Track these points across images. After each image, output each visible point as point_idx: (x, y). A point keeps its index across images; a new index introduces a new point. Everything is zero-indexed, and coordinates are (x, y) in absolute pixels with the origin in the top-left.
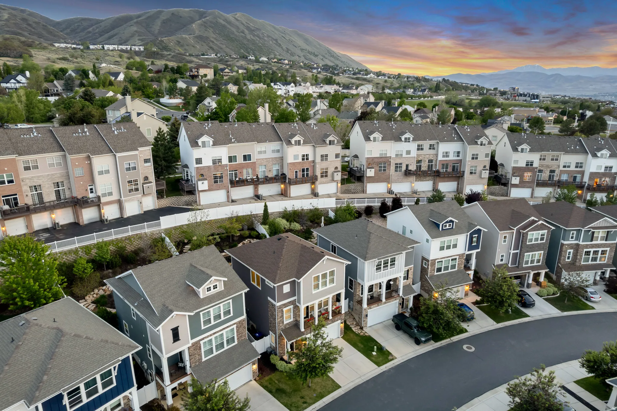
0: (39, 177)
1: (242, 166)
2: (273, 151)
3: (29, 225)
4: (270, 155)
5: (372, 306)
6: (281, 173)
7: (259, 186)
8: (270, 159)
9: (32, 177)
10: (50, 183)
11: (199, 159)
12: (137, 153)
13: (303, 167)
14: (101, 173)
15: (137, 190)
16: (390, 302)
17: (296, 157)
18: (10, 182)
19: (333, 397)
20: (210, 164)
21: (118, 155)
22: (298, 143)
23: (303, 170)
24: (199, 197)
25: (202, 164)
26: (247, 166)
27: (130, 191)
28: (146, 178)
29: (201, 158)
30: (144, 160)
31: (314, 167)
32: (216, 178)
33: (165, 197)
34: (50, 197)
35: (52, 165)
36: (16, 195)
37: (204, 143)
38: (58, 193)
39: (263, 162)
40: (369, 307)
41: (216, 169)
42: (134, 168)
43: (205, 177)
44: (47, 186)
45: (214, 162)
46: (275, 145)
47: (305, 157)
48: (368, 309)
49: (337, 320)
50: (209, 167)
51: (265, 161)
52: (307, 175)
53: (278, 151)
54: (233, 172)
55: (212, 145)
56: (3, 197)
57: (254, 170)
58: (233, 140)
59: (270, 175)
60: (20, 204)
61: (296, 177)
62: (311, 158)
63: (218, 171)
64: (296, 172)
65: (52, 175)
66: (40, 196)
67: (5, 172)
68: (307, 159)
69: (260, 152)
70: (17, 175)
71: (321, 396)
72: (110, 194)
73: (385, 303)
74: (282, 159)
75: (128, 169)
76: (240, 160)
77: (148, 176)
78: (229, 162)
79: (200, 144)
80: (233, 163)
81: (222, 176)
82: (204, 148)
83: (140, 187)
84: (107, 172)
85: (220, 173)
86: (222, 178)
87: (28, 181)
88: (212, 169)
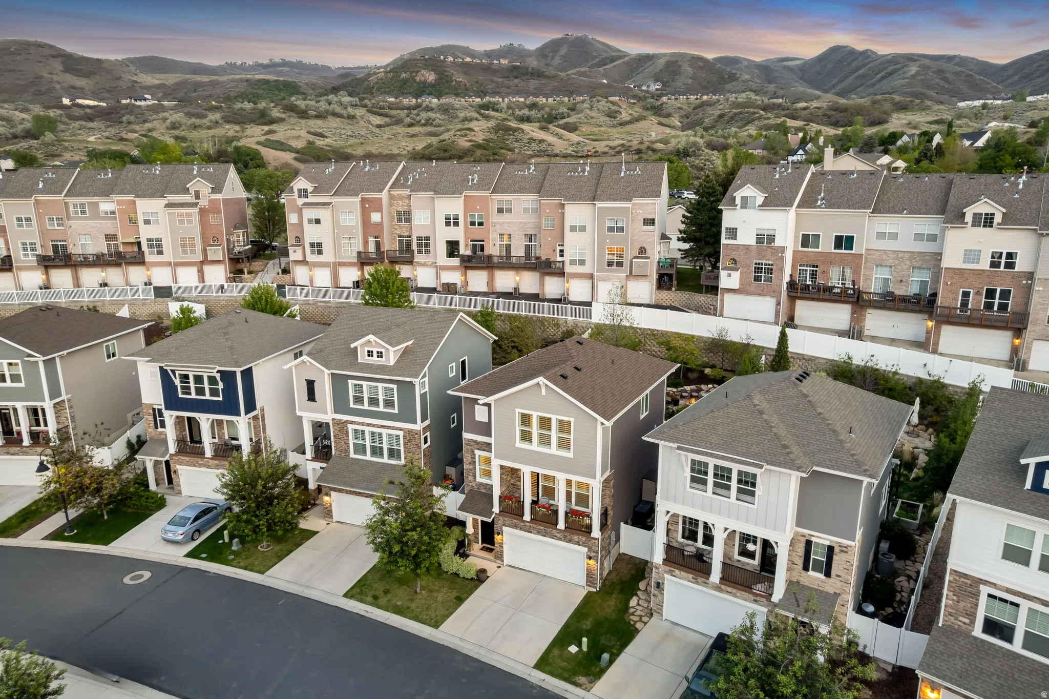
0: (510, 223)
1: (828, 259)
2: (919, 237)
3: (491, 281)
4: (906, 245)
5: (677, 572)
6: (932, 292)
7: (870, 311)
8: (906, 255)
9: (503, 223)
10: (521, 233)
11: (733, 229)
12: (630, 206)
13: (990, 283)
14: (573, 228)
15: (620, 264)
16: (735, 596)
17: (972, 255)
18: (481, 224)
19: (407, 626)
20: (753, 242)
21: (599, 204)
22: (988, 220)
23: (991, 293)
24: (722, 301)
25: (736, 239)
26: (842, 262)
27: (610, 264)
28: (643, 250)
29: (736, 229)
30: (644, 219)
31: (1029, 288)
32: (758, 270)
33: (673, 289)
34: (518, 251)
35: (526, 210)
36: (483, 241)
37: (745, 199)
38: (528, 248)
39: (885, 257)
40: (667, 568)
41: (761, 253)
42: (621, 229)
43: (738, 266)
44: (517, 237)
45: (760, 239)
46: (926, 224)
47: (1003, 260)
48: (666, 572)
49: (578, 544)
50: (747, 247)
51: (892, 256)
52: (1003, 307)
53: (933, 238)
54: (809, 269)
55: (759, 206)
56: (472, 241)
57: (857, 272)
58: (819, 202)
59: (900, 291)
60: (486, 252)
61: (965, 304)
62: (1021, 266)
63: (764, 257)
64: (966, 295)
65: (525, 223)
66: (508, 247)
67: (477, 211)
68: (1011, 265)
69: (881, 236)
70: (487, 218)
71: (399, 611)
72: (582, 263)
73: (717, 588)
74: (938, 256)
75: (611, 229)
76: (827, 245)
77: (647, 248)
78: (803, 246)
79: (738, 201)
80: (809, 249)
81: (772, 269)
82: (744, 210)
83: (626, 261)
84: (583, 228)
85: (767, 262)
86: (771, 274)
87: (498, 226)
88: (754, 252)
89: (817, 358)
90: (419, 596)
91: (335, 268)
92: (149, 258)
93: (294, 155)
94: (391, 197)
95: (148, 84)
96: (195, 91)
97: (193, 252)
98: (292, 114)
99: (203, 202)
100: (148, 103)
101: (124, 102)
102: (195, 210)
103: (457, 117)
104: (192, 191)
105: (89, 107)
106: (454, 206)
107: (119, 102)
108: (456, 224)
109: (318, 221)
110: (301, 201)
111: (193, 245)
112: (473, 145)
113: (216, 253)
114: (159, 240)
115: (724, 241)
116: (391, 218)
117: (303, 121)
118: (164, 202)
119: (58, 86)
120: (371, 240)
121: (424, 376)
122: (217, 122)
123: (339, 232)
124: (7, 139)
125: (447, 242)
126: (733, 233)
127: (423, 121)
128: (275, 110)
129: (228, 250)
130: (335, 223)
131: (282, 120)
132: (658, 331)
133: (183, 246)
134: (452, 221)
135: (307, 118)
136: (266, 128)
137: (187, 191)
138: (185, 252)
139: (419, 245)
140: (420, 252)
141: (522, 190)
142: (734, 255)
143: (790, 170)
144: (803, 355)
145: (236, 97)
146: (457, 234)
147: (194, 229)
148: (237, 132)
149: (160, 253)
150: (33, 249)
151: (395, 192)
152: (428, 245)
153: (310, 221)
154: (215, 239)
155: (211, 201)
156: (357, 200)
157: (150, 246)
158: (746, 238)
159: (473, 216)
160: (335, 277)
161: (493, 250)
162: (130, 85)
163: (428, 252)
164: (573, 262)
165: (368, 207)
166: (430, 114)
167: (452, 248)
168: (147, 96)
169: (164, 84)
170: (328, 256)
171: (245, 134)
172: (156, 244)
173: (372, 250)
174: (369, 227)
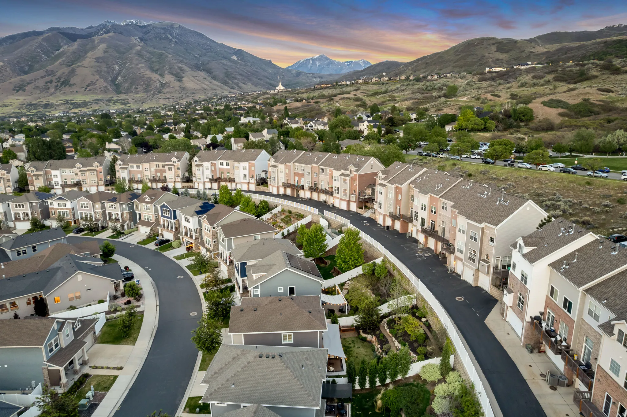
0: (446, 216)
1: (560, 313)
3: (436, 245)
9: (444, 215)
11: (515, 263)
12: (481, 227)
13: (622, 401)
14: (459, 230)
15: (474, 261)
17: (615, 366)
18: (435, 213)
20: (519, 278)
21: (468, 221)
25: (515, 271)
26: (564, 319)
27: (470, 259)
30: (490, 237)
32: (519, 299)
34: (447, 234)
36: (435, 222)
39: (590, 332)
41: (522, 288)
42: (476, 240)
43: (513, 291)
44: (448, 225)
45: (522, 278)
50: (517, 280)
51: (594, 334)
54: (551, 313)
55: (523, 254)
56: (430, 220)
57: (570, 333)
58: (564, 266)
60: (436, 229)
61: (607, 407)
63: (522, 292)
64: (609, 399)
66: (444, 229)
67: (434, 205)
69: (591, 313)
70: (438, 210)
72: (461, 252)
75: (472, 238)
76: (560, 302)
77: (489, 256)
78: (551, 294)
79: (518, 246)
80: (553, 299)
81: (524, 302)
82: (519, 253)
83: (477, 260)
86: (524, 305)
87: (441, 216)
88: (519, 285)
91: (385, 216)
92: (335, 195)
93: (561, 110)
94: (408, 188)
95: (539, 53)
97: (346, 196)
98: (606, 72)
99: (352, 175)
100: (528, 66)
101: (515, 67)
102: (348, 178)
104: (349, 170)
105: (495, 72)
106: (425, 199)
107: (513, 67)
109: (381, 193)
110: (380, 182)
111: (346, 193)
113: (353, 198)
114: (338, 188)
115: (511, 270)
116: (408, 198)
117: (613, 77)
118: (340, 173)
119: (490, 60)
120: (398, 207)
121: (257, 287)
122: (549, 81)
123: (387, 200)
125: (422, 218)
126: (514, 266)
128: (595, 69)
129: (359, 198)
130: (386, 196)
131: (596, 77)
133: (343, 192)
134: (423, 208)
135: (618, 74)
136: (571, 86)
137: (347, 170)
138: (344, 195)
139: (415, 215)
140: (415, 219)
141: (452, 199)
142: (513, 281)
145: (590, 56)
146: (425, 215)
147: (347, 186)
148: (551, 89)
149: (338, 193)
150: (309, 184)
151: (410, 186)
152: (417, 217)
154: (355, 192)
155: (355, 175)
156: (395, 187)
157: (335, 190)
159: (432, 207)
160: (384, 221)
161: (439, 229)
162: (528, 54)
163: (417, 220)
164: (457, 249)
165: (398, 191)
167: (423, 222)
168: (528, 63)
169: (549, 51)
170: (383, 211)
171: (556, 91)
172: (337, 189)
173: (398, 213)
174: (397, 202)
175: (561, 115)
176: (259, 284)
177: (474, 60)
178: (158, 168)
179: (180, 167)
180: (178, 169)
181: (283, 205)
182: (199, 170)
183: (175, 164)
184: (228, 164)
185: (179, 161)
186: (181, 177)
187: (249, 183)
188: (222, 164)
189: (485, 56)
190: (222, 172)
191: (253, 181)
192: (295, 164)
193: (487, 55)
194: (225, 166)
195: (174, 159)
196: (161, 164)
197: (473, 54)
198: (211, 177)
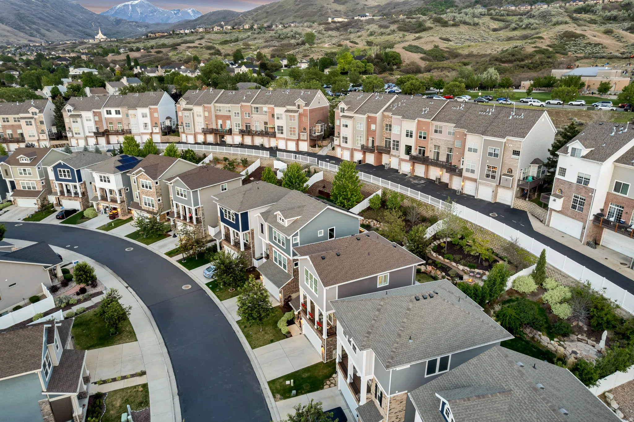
0: (440, 139)
1: (631, 204)
3: (426, 172)
5: (340, 370)
9: (437, 139)
10: (446, 147)
11: (564, 169)
12: (504, 141)
14: (470, 150)
15: (493, 177)
18: (425, 138)
20: (574, 181)
21: (485, 137)
24: (550, 217)
25: (564, 176)
27: (488, 176)
28: (510, 171)
29: (566, 169)
30: (513, 151)
32: (575, 201)
34: (443, 158)
35: (450, 133)
36: (425, 148)
37: (574, 150)
38: (448, 156)
40: (338, 367)
41: (579, 190)
42: (496, 155)
43: (563, 196)
44: (443, 148)
45: (579, 181)
49: (320, 338)
50: (570, 184)
54: (617, 208)
55: (582, 157)
56: (419, 147)
58: (633, 161)
60: (426, 155)
63: (580, 193)
65: (448, 141)
66: (438, 154)
67: (423, 130)
70: (428, 135)
72: (473, 171)
75: (490, 154)
77: (513, 170)
78: (615, 190)
79: (570, 150)
80: (619, 194)
81: (584, 203)
82: (572, 157)
83: (497, 175)
84: (475, 151)
85: (582, 197)
86: (583, 205)
87: (433, 140)
88: (574, 188)
89: (569, 276)
90: (260, 333)
91: (352, 151)
92: (278, 135)
93: (422, 55)
94: (384, 116)
95: (372, 6)
96: (394, 8)
97: (295, 135)
98: (438, 24)
99: (301, 111)
100: (367, 18)
101: (356, 18)
102: (296, 115)
103: (551, 21)
104: (297, 105)
105: (339, 22)
106: (411, 125)
107: (353, 18)
108: (411, 136)
109: (346, 126)
110: (341, 114)
111: (294, 131)
112: (535, 51)
113: (304, 136)
114: (282, 127)
115: (557, 176)
116: (382, 128)
117: (444, 29)
118: (285, 109)
119: (329, 11)
120: (371, 139)
121: (296, 235)
122: (394, 31)
123: (355, 132)
124: (295, 46)
125: (406, 146)
126: (563, 171)
127: (524, 26)
128: (429, 21)
129: (310, 135)
130: (354, 128)
131: (431, 28)
132: (484, 229)
133: (291, 131)
134: (409, 135)
135: (447, 26)
136: (417, 35)
137: (294, 105)
138: (291, 134)
139: (394, 145)
140: (394, 149)
141: (449, 121)
142: (561, 186)
143: (626, 130)
144: (561, 271)
145: (415, 11)
146: (411, 142)
147: (295, 124)
148: (401, 38)
149: (282, 133)
150: (239, 127)
151: (386, 113)
152: (398, 146)
153: (343, 125)
154: (305, 129)
155: (304, 110)
156: (365, 116)
157: (278, 130)
158: (571, 177)
159: (421, 133)
160: (352, 156)
161: (430, 154)
162: (362, 7)
163: (397, 149)
164: (467, 170)
165: (370, 121)
166: (532, 21)
167: (408, 149)
168: (367, 14)
169: (380, 5)
170: (349, 145)
171: (405, 39)
172: (281, 129)
173: (370, 145)
174: (369, 132)
175: (422, 59)
176: (298, 231)
177: (314, 10)
178: (6, 123)
179: (44, 120)
180: (42, 123)
181: (214, 153)
182: (77, 122)
183: (35, 116)
184: (118, 112)
185: (41, 112)
186: (47, 133)
187: (151, 134)
188: (109, 112)
189: (323, 7)
190: (111, 123)
191: (157, 130)
192: (217, 105)
193: (325, 5)
194: (114, 115)
195: (33, 109)
196: (11, 117)
197: (313, 4)
198: (95, 130)
